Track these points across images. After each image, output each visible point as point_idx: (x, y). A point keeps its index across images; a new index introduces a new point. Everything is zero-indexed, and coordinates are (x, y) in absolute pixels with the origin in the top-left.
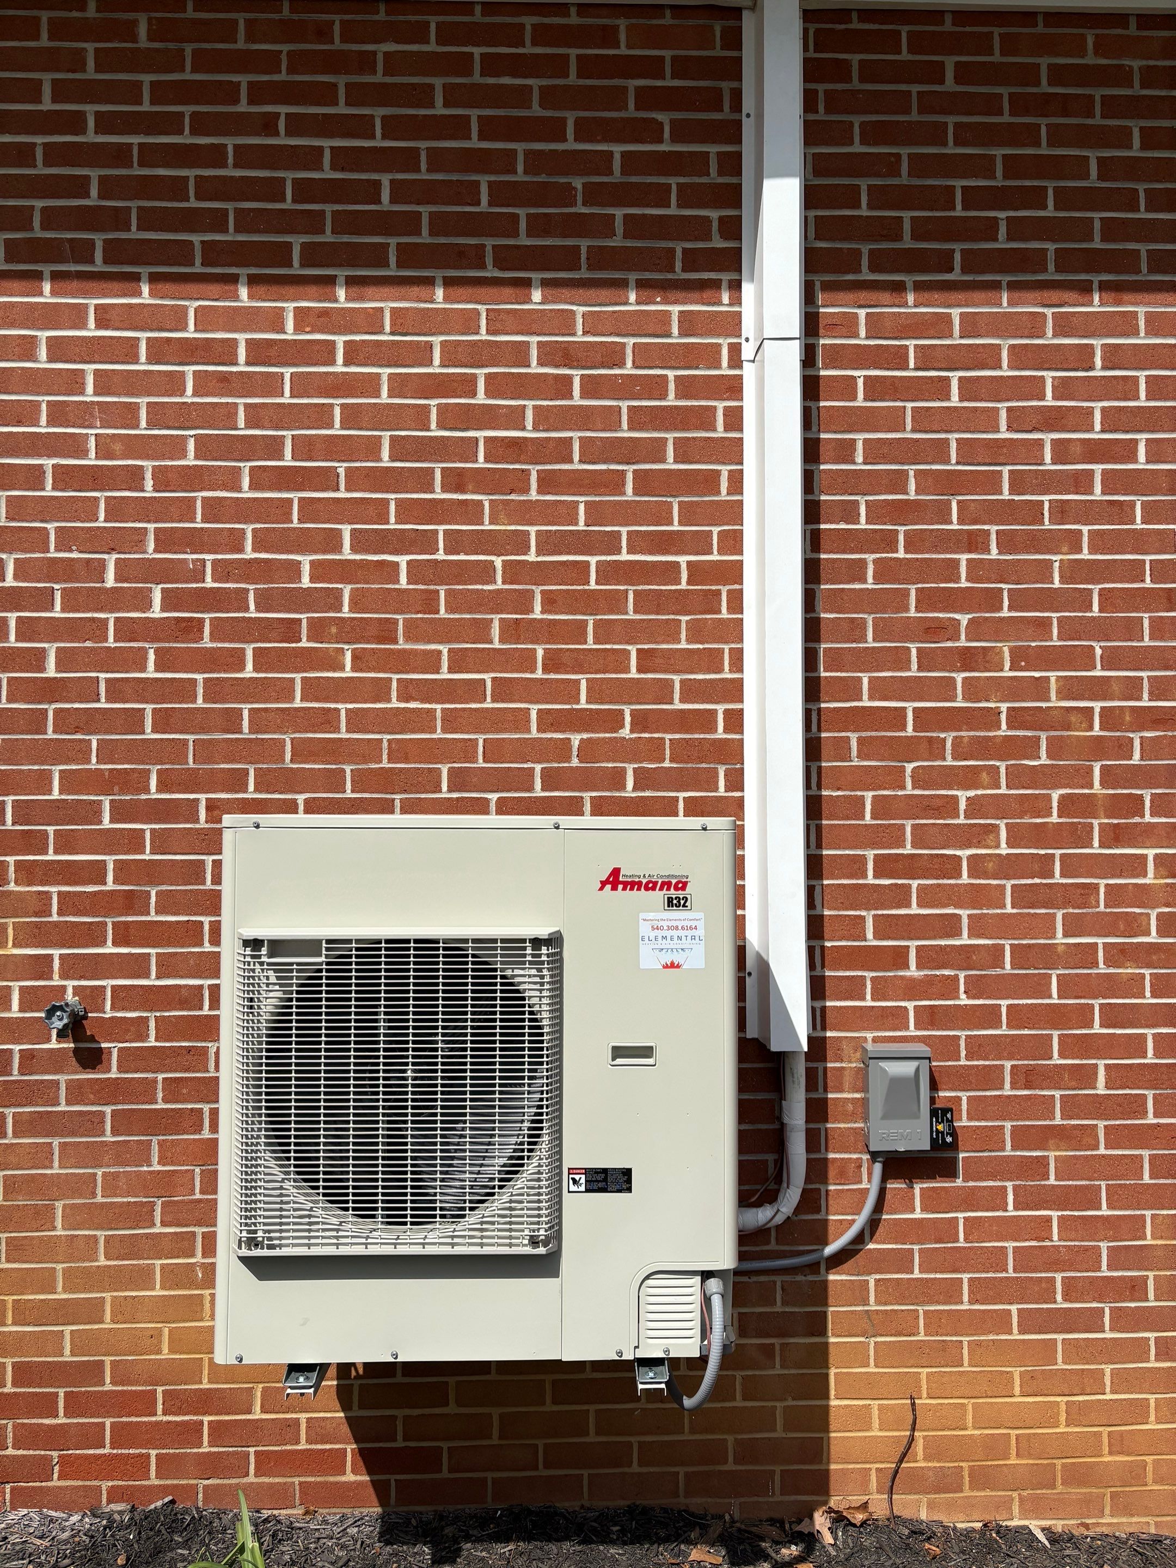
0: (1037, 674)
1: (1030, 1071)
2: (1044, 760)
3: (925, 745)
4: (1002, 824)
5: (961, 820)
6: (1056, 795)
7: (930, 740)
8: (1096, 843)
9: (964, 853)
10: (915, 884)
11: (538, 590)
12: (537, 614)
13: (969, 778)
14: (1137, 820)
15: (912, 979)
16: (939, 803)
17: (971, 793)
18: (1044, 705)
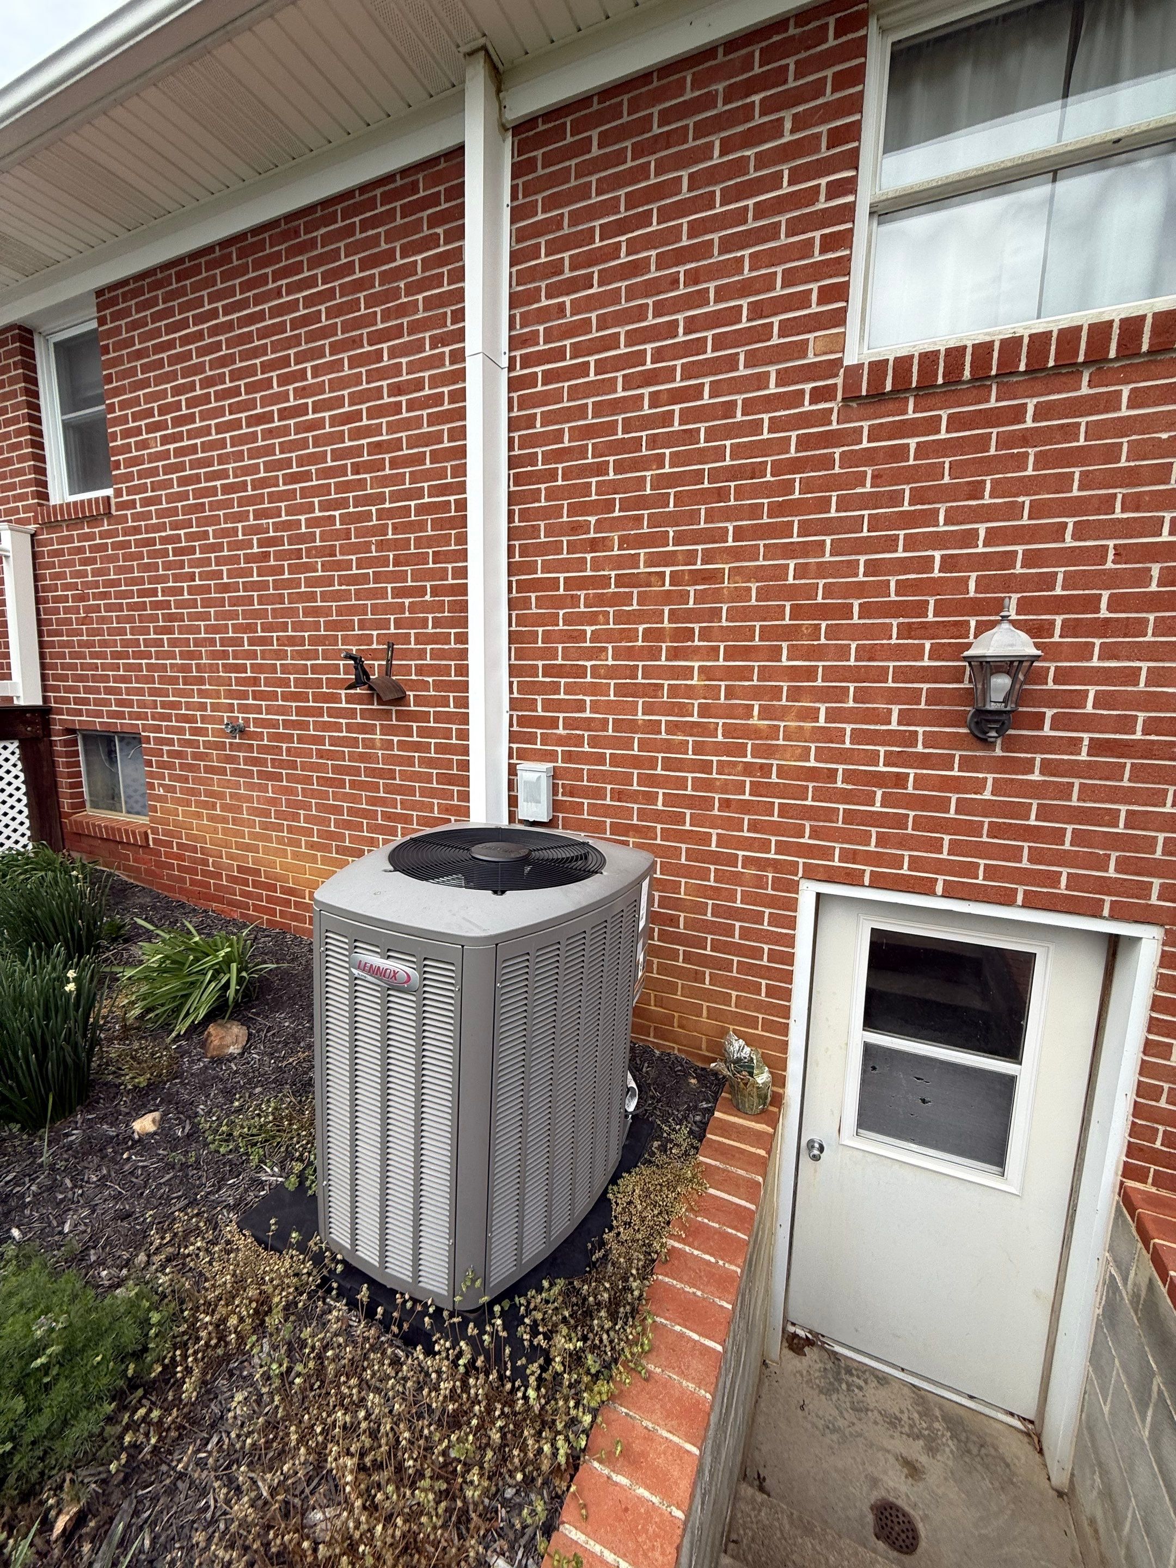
0: (633, 552)
1: (620, 792)
2: (635, 607)
3: (569, 599)
4: (610, 646)
5: (588, 644)
6: (641, 628)
7: (572, 596)
8: (663, 658)
9: (589, 664)
10: (563, 681)
11: (390, 522)
12: (390, 536)
13: (592, 619)
14: (689, 643)
15: (560, 735)
16: (576, 634)
17: (593, 628)
18: (635, 571)
